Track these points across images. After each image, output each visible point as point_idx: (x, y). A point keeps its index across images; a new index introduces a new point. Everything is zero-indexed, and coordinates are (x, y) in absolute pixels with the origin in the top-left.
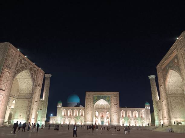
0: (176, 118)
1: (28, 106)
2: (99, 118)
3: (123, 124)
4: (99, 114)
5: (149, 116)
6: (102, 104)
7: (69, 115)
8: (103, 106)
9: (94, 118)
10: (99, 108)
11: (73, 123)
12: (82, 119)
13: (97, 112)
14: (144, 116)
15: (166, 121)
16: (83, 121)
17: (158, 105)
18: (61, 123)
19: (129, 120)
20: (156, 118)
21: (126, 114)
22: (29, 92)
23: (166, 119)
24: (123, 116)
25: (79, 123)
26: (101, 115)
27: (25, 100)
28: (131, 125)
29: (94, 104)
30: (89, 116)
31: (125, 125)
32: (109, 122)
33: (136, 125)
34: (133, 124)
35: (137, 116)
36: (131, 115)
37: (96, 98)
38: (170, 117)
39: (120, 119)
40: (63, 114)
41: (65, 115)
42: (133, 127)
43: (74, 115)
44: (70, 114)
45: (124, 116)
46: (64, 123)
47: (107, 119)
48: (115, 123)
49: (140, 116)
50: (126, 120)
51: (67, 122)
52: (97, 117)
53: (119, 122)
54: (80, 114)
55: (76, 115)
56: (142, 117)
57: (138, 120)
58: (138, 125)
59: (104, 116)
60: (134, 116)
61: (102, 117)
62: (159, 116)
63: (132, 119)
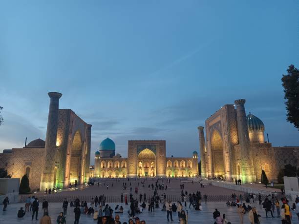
0: (218, 172)
1: (78, 165)
2: (143, 169)
3: (169, 176)
4: (143, 165)
5: (196, 166)
6: (146, 154)
7: (108, 166)
8: (148, 155)
9: (138, 169)
10: (143, 157)
11: (114, 175)
12: (125, 170)
13: (140, 163)
14: (191, 166)
15: (210, 174)
16: (126, 173)
17: (205, 158)
18: (100, 177)
19: (175, 171)
20: (202, 170)
21: (173, 164)
22: (77, 149)
23: (210, 172)
24: (169, 166)
25: (121, 176)
26: (145, 166)
27: (75, 157)
28: (178, 176)
29: (138, 154)
30: (132, 168)
31: (171, 176)
32: (154, 173)
33: (183, 176)
34: (179, 175)
35: (184, 165)
36: (178, 165)
37: (140, 147)
38: (213, 171)
39: (167, 169)
40: (102, 166)
41: (104, 167)
42: (179, 178)
43: (115, 166)
44: (110, 166)
45: (171, 166)
46: (103, 176)
47: (151, 170)
48: (161, 175)
49: (188, 165)
50: (173, 170)
51: (107, 175)
52: (140, 168)
53: (165, 173)
54: (122, 166)
55: (117, 167)
56: (189, 167)
57: (185, 170)
58: (185, 176)
59: (148, 166)
60: (181, 166)
61: (146, 168)
62: (205, 168)
63: (179, 169)
